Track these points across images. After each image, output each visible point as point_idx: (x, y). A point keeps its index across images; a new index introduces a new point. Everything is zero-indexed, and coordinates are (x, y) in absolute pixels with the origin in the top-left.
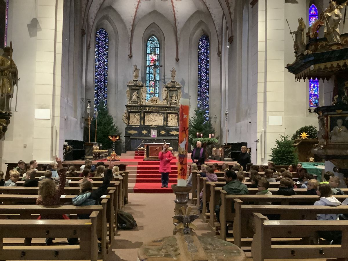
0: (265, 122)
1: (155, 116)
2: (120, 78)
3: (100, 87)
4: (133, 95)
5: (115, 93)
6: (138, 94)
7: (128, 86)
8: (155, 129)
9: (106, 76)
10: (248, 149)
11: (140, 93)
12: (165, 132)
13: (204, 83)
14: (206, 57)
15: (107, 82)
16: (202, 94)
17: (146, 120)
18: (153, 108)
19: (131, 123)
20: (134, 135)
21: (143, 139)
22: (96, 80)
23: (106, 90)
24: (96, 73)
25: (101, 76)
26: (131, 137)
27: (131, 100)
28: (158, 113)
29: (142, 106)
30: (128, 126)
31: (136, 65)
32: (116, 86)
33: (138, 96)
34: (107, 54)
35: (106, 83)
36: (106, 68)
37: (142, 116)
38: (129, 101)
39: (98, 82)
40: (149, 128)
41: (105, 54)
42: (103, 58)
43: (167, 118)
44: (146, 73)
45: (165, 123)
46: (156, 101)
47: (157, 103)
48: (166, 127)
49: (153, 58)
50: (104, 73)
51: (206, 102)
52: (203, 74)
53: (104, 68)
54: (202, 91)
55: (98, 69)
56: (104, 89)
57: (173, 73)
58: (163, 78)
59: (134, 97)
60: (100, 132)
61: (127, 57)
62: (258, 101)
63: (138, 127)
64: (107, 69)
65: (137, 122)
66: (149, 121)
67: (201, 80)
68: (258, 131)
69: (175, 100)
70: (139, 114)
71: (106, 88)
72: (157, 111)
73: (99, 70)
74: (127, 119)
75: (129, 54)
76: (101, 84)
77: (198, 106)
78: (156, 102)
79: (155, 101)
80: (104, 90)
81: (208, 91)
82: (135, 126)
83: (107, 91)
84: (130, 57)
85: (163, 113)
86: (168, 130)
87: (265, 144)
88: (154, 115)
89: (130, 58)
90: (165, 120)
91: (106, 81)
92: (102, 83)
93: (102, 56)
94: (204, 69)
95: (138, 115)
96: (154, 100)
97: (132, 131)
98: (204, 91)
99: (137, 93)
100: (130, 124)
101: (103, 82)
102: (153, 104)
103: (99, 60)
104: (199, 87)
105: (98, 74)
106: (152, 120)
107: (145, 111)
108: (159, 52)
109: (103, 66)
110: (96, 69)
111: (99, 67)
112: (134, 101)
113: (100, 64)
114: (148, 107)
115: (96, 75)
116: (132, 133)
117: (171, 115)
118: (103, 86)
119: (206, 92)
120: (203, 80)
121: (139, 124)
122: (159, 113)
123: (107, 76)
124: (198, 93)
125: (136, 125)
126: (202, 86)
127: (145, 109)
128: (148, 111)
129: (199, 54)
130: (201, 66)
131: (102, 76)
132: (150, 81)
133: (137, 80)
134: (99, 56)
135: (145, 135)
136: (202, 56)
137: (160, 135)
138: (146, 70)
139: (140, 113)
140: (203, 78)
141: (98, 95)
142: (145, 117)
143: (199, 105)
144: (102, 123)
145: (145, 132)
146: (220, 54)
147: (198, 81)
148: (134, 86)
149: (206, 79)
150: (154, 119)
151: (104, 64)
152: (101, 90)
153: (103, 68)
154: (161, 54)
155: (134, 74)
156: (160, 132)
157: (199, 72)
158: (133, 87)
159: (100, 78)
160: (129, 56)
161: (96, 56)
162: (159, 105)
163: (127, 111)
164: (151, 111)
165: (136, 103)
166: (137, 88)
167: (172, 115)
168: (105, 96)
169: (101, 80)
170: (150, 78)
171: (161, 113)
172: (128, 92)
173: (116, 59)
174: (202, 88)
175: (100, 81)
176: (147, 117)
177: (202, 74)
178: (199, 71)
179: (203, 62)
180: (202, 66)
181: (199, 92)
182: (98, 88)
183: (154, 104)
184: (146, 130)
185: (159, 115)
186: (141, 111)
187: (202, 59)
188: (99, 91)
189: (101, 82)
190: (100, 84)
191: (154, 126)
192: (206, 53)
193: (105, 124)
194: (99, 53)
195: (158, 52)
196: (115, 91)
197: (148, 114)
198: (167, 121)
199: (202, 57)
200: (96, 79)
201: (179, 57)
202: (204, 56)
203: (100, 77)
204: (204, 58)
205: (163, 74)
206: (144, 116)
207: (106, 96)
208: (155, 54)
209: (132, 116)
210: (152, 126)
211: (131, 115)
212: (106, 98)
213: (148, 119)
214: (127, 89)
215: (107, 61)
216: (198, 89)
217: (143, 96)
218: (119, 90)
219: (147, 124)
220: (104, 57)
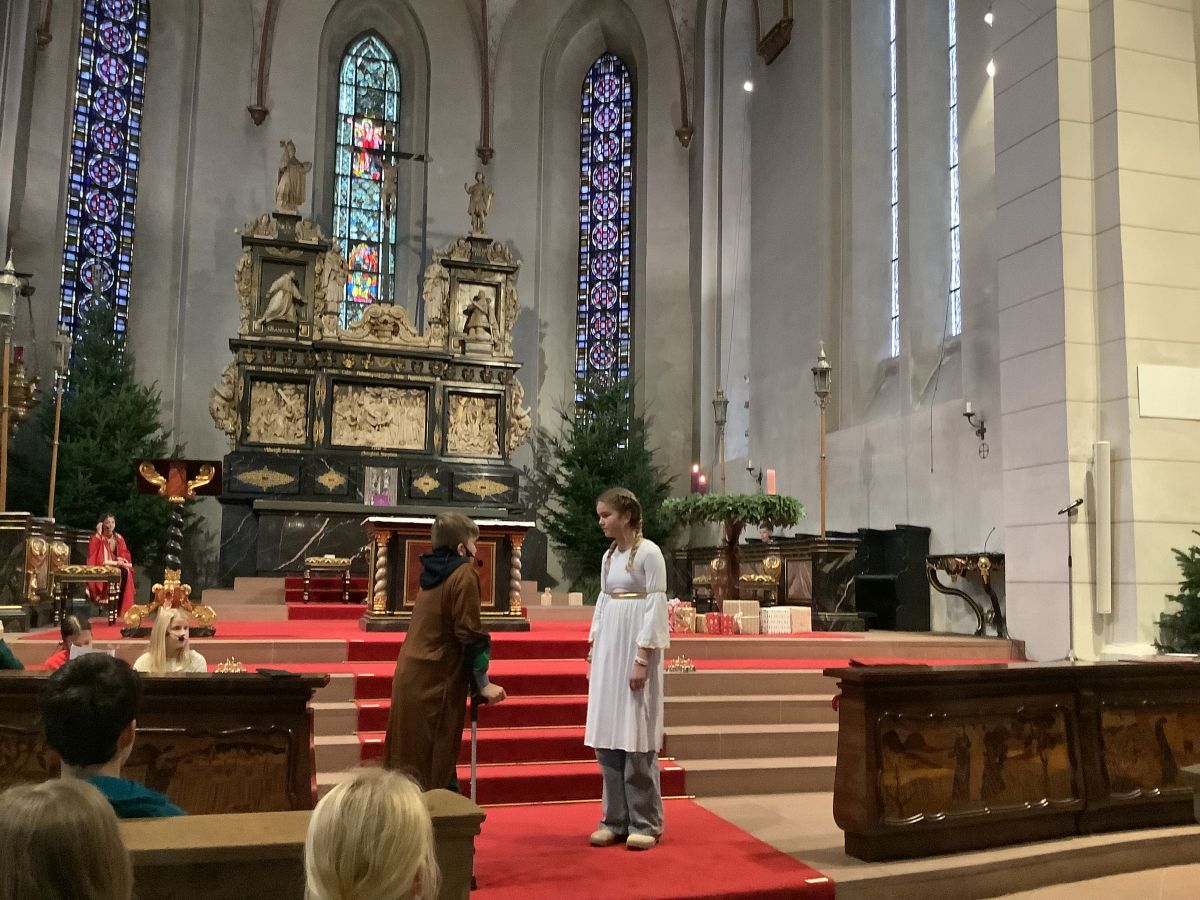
0: (1115, 398)
1: (386, 400)
2: (204, 215)
3: (95, 247)
4: (272, 289)
5: (174, 287)
6: (297, 285)
7: (247, 241)
8: (388, 467)
9: (129, 199)
10: (983, 560)
11: (310, 284)
12: (436, 484)
13: (604, 267)
14: (617, 151)
15: (130, 230)
16: (598, 315)
17: (337, 420)
18: (376, 358)
19: (260, 434)
20: (271, 493)
21: (326, 514)
22: (75, 213)
23: (125, 268)
24: (77, 178)
25: (103, 197)
26: (259, 503)
27: (260, 314)
28: (399, 387)
29: (320, 348)
30: (242, 449)
31: (290, 143)
32: (181, 249)
33: (299, 297)
34: (137, 91)
35: (127, 233)
36: (133, 157)
37: (321, 395)
38: (251, 318)
39: (85, 221)
40: (353, 461)
41: (126, 91)
42: (120, 110)
43: (446, 414)
44: (334, 206)
45: (437, 435)
46: (396, 325)
47: (396, 340)
48: (444, 460)
49: (369, 138)
50: (117, 181)
51: (615, 354)
52: (605, 229)
53: (122, 159)
54: (600, 302)
55: (88, 159)
56: (114, 262)
57: (477, 199)
58: (415, 230)
59: (277, 302)
60: (80, 468)
61: (242, 117)
62: (1069, 280)
63: (296, 454)
64: (133, 166)
65: (288, 429)
66: (355, 424)
67: (594, 252)
68: (1072, 451)
69: (488, 330)
70: (299, 387)
71: (126, 259)
72: (397, 377)
73: (92, 162)
74: (232, 412)
75: (254, 102)
76: (101, 232)
77: (577, 372)
78: (395, 332)
79: (390, 327)
80: (115, 268)
81: (625, 306)
82: (278, 450)
83: (128, 274)
84: (259, 115)
85: (427, 389)
86: (452, 475)
87: (1122, 529)
88: (378, 396)
89: (259, 122)
90: (438, 421)
91: (128, 225)
92: (107, 229)
93: (111, 96)
94: (605, 206)
95: (298, 392)
96: (385, 322)
97: (265, 472)
98: (609, 306)
99: (295, 282)
100: (253, 438)
101: (108, 224)
102: (376, 340)
103: (93, 117)
104: (583, 286)
105: (88, 184)
106: (369, 419)
107: (334, 371)
108: (399, 111)
109: (115, 146)
110: (76, 158)
111: (90, 150)
112: (277, 322)
113: (99, 136)
114: (352, 353)
115: (74, 186)
116: (265, 485)
117: (465, 399)
118: (108, 248)
119: (616, 310)
120: (603, 252)
121: (302, 441)
122: (406, 388)
123: (133, 196)
124: (579, 312)
125: (282, 441)
126: (598, 281)
127: (334, 361)
128: (348, 373)
129: (585, 140)
130: (593, 191)
131: (110, 195)
132: (352, 243)
133: (295, 213)
134: (98, 94)
135: (337, 495)
136: (600, 147)
137: (410, 497)
138: (334, 190)
139: (307, 383)
140: (601, 242)
141: (81, 290)
142: (337, 406)
143: (581, 368)
144: (92, 423)
145: (331, 480)
146: (688, 132)
147: (580, 260)
148: (278, 247)
149: (618, 249)
150: (378, 414)
151: (119, 138)
152: (98, 267)
153: (114, 157)
154: (406, 123)
155: (282, 186)
156: (410, 481)
157: (585, 219)
158: (273, 251)
159: (94, 204)
160: (250, 110)
161: (77, 95)
162: (409, 348)
163: (234, 373)
164: (368, 374)
165: (286, 331)
166: (295, 255)
167: (467, 402)
168: (120, 297)
169: (101, 213)
170: (354, 229)
171: (418, 388)
172: (247, 275)
173: (183, 121)
174: (597, 291)
175: (94, 221)
176: (346, 402)
177: (600, 225)
178: (584, 213)
179: (600, 173)
180: (599, 192)
181: (583, 308)
182: (83, 255)
183: (384, 340)
184: (339, 470)
185: (407, 396)
186: (312, 372)
187: (601, 158)
188: (90, 268)
189: (101, 225)
190: (92, 233)
191: (382, 450)
192: (619, 132)
193: (111, 428)
194: (96, 83)
195: (391, 111)
196: (175, 273)
197: (350, 388)
198: (445, 433)
199: (600, 151)
200: (74, 205)
201: (497, 142)
202: (606, 147)
203: (94, 198)
204: (606, 154)
205: (415, 215)
206: (331, 400)
207: (126, 298)
208: (379, 122)
209: (262, 396)
210: (369, 449)
211: (260, 393)
212: (123, 309)
213: (348, 414)
214: (242, 260)
215: (135, 125)
216: (580, 292)
217: (323, 298)
218: (192, 268)
219: (343, 437)
220: (122, 103)
